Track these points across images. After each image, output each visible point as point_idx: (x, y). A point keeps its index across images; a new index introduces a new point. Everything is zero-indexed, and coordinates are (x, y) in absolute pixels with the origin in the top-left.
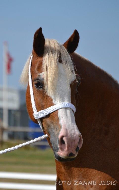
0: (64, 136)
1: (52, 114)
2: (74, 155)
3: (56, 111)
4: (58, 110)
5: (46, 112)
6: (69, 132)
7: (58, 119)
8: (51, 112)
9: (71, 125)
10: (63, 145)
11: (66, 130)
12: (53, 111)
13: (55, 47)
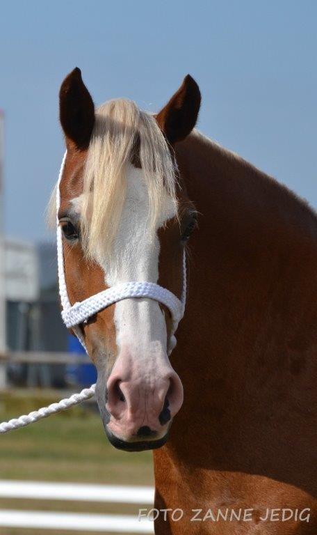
0: (123, 378)
1: (101, 314)
2: (155, 433)
3: (111, 305)
4: (114, 303)
5: (87, 310)
6: (139, 367)
7: (114, 330)
8: (98, 309)
9: (145, 347)
10: (120, 403)
11: (130, 361)
12: (102, 306)
13: (124, 121)
